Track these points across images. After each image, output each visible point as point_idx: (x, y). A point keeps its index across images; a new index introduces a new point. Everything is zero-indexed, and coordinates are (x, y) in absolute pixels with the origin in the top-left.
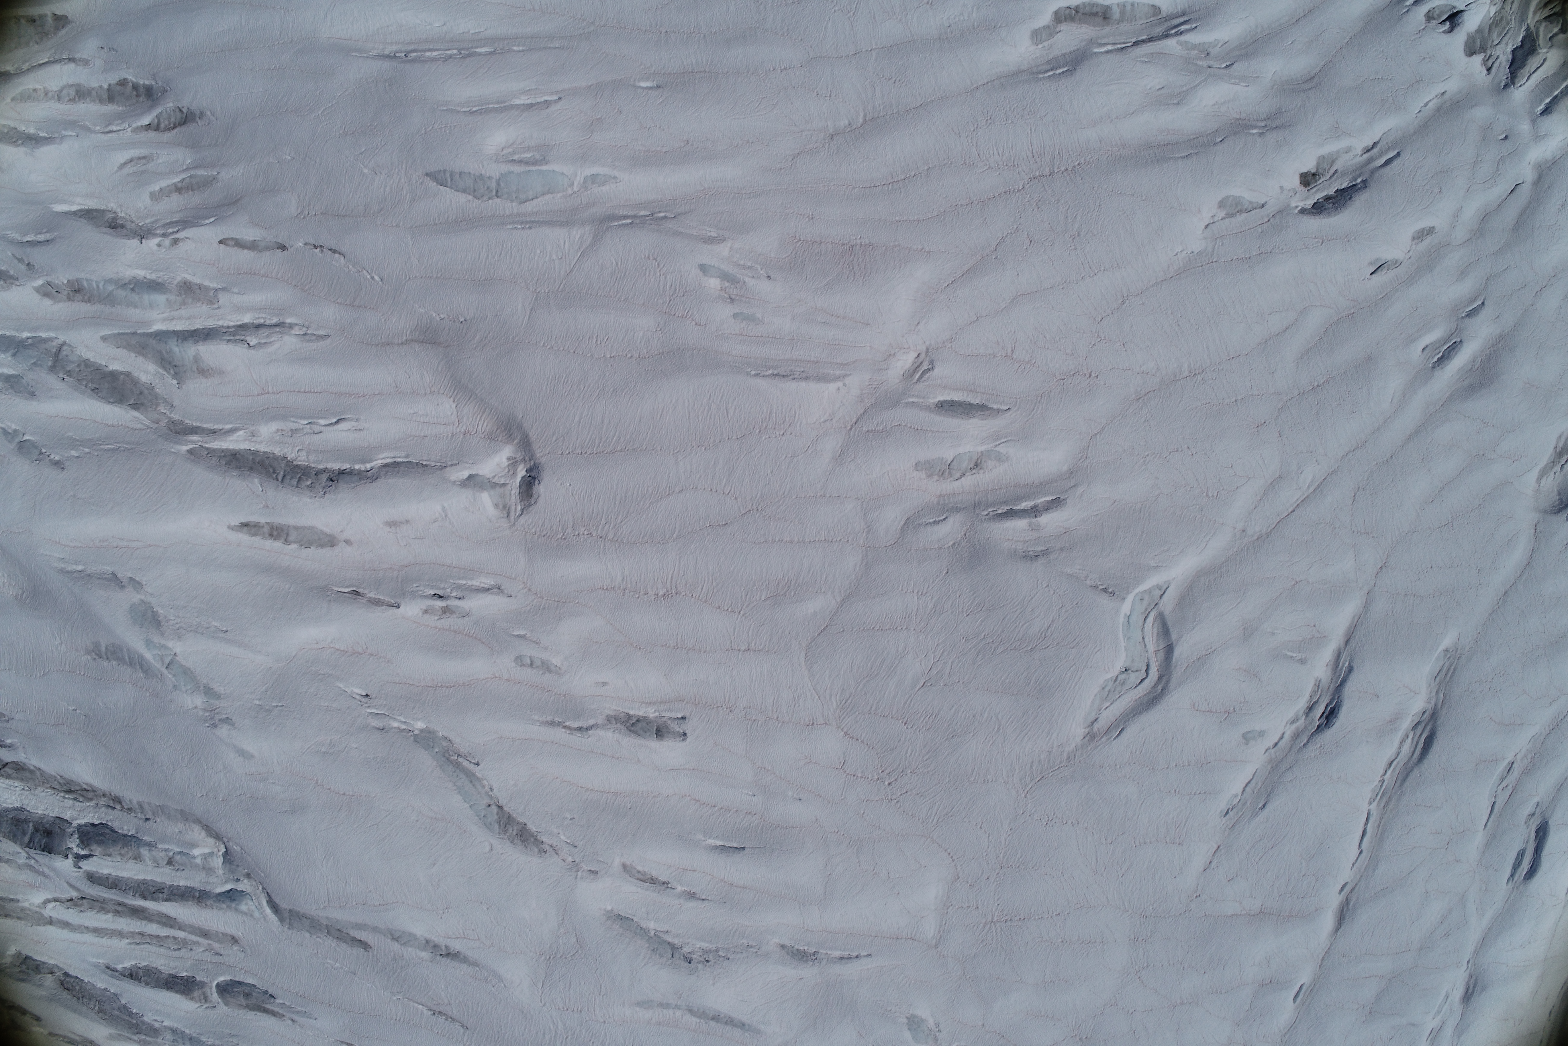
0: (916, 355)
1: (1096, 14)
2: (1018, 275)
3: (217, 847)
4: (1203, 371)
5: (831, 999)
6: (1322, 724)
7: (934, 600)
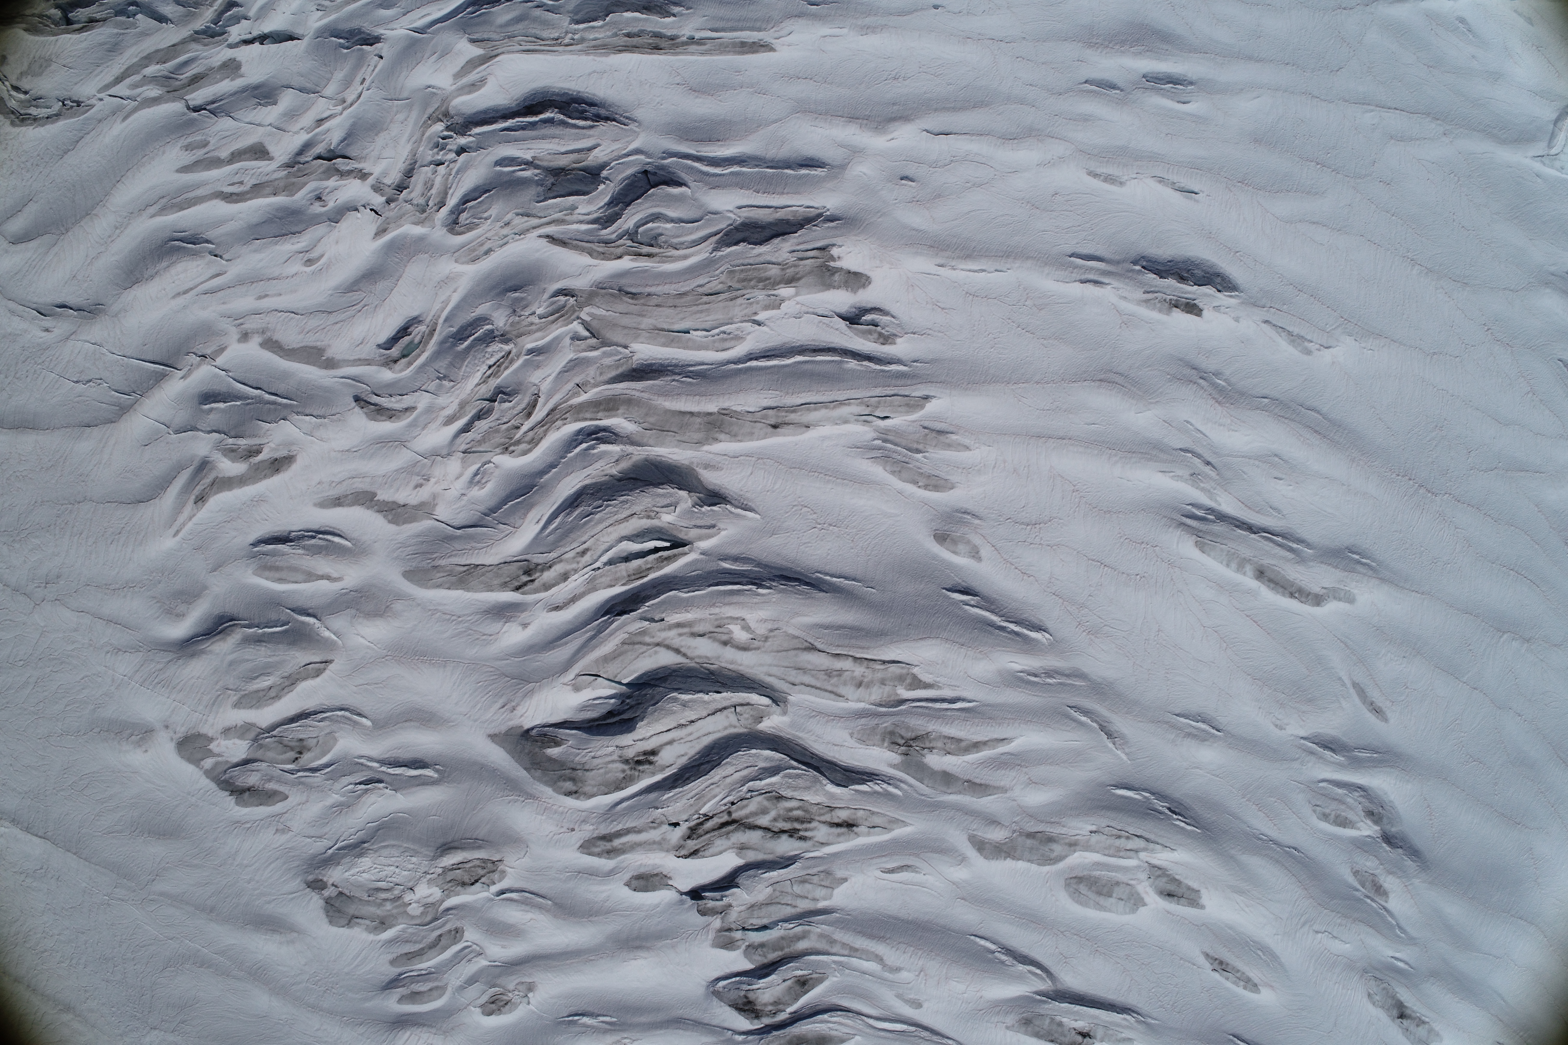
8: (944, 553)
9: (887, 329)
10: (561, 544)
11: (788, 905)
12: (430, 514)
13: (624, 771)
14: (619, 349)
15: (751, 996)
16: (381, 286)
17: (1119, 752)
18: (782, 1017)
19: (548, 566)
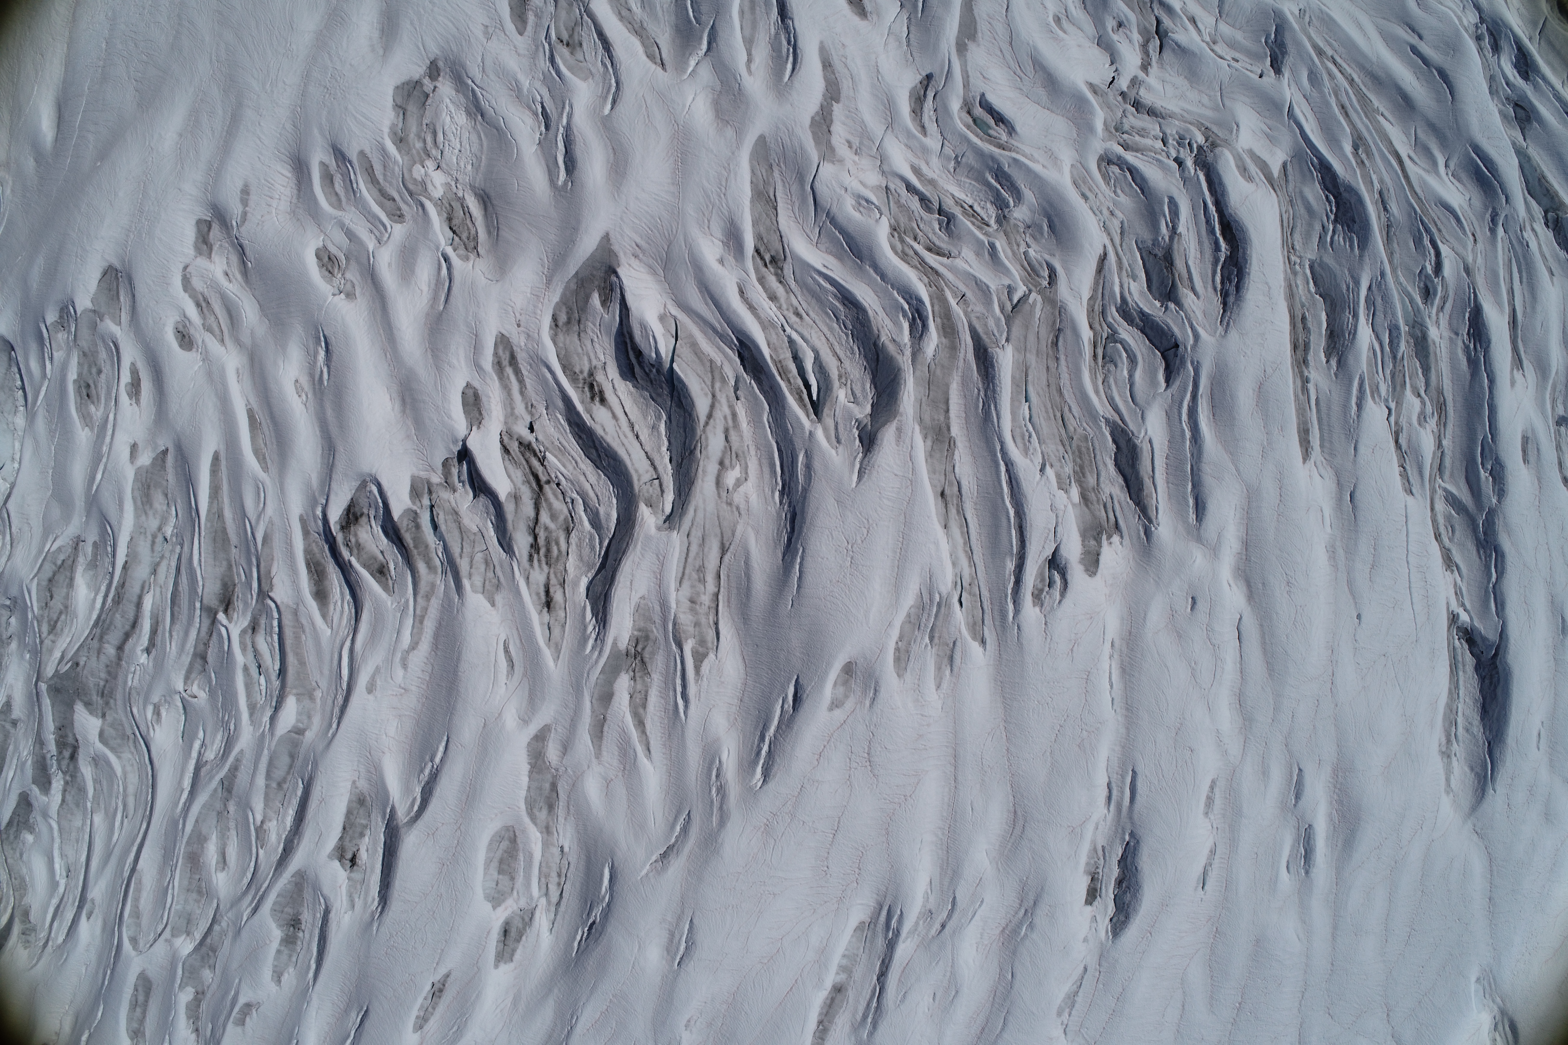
8: (834, 673)
9: (1048, 597)
10: (805, 291)
11: (462, 549)
12: (823, 158)
13: (582, 372)
14: (1005, 334)
15: (364, 520)
16: (1042, 92)
17: (648, 867)
18: (345, 553)
19: (781, 280)
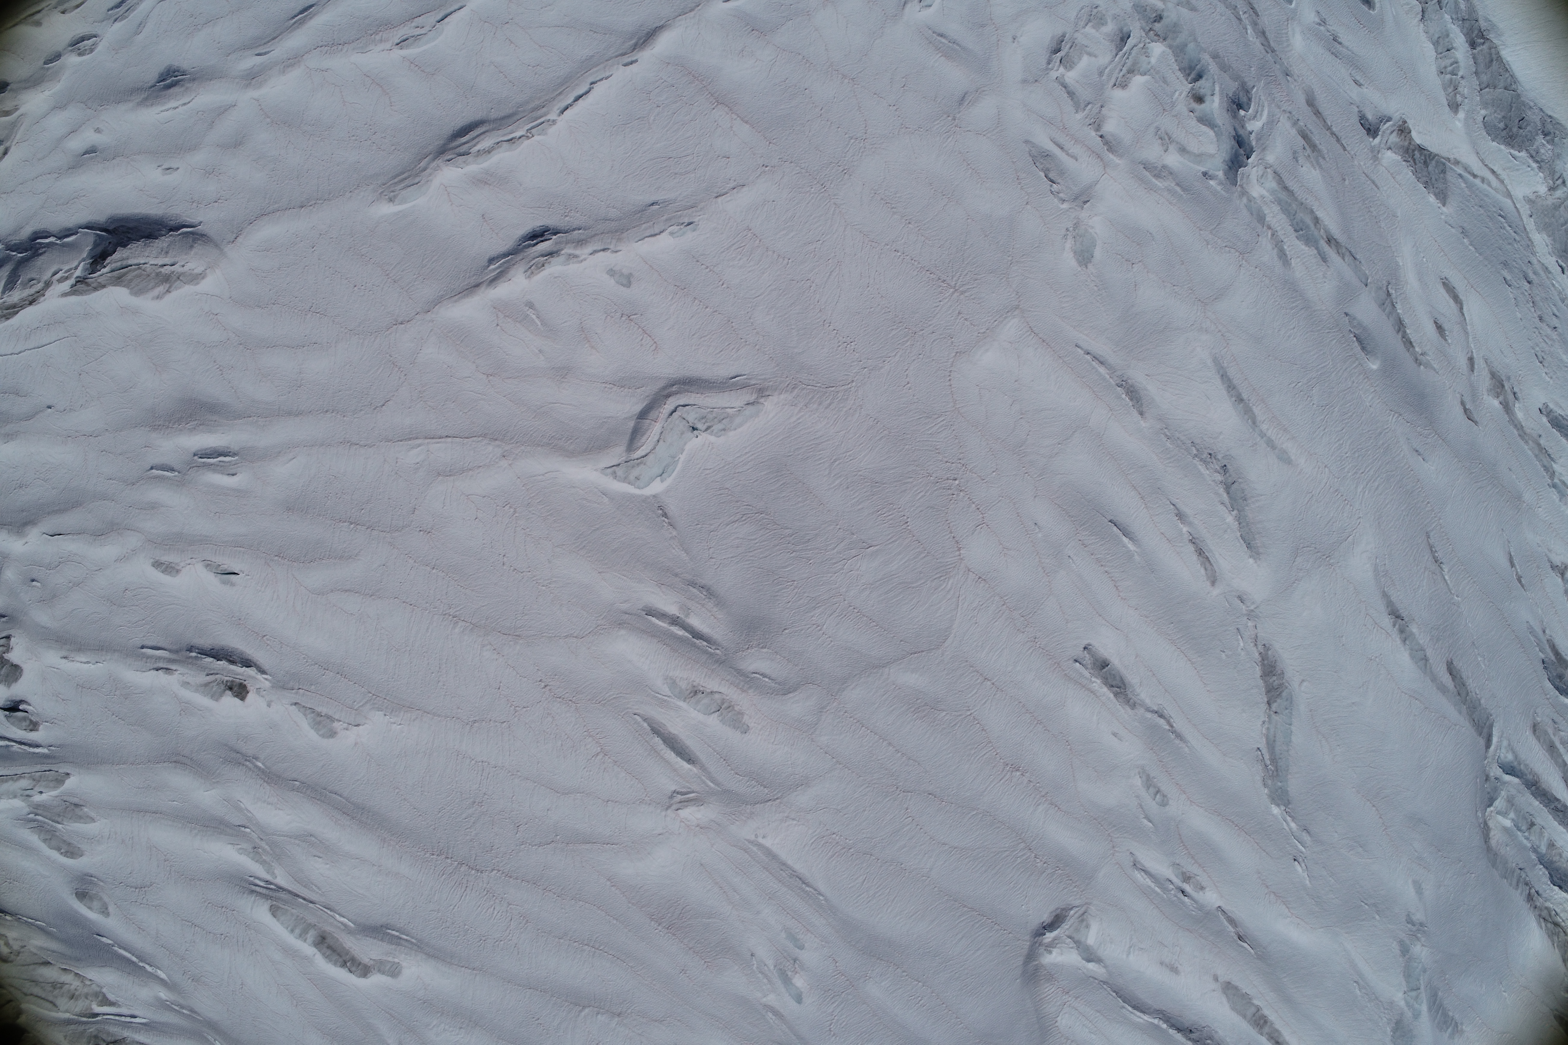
0: (680, 810)
1: (329, 947)
2: (548, 810)
3: (1491, 816)
4: (445, 615)
5: (1136, 338)
6: (550, 234)
7: (812, 614)
